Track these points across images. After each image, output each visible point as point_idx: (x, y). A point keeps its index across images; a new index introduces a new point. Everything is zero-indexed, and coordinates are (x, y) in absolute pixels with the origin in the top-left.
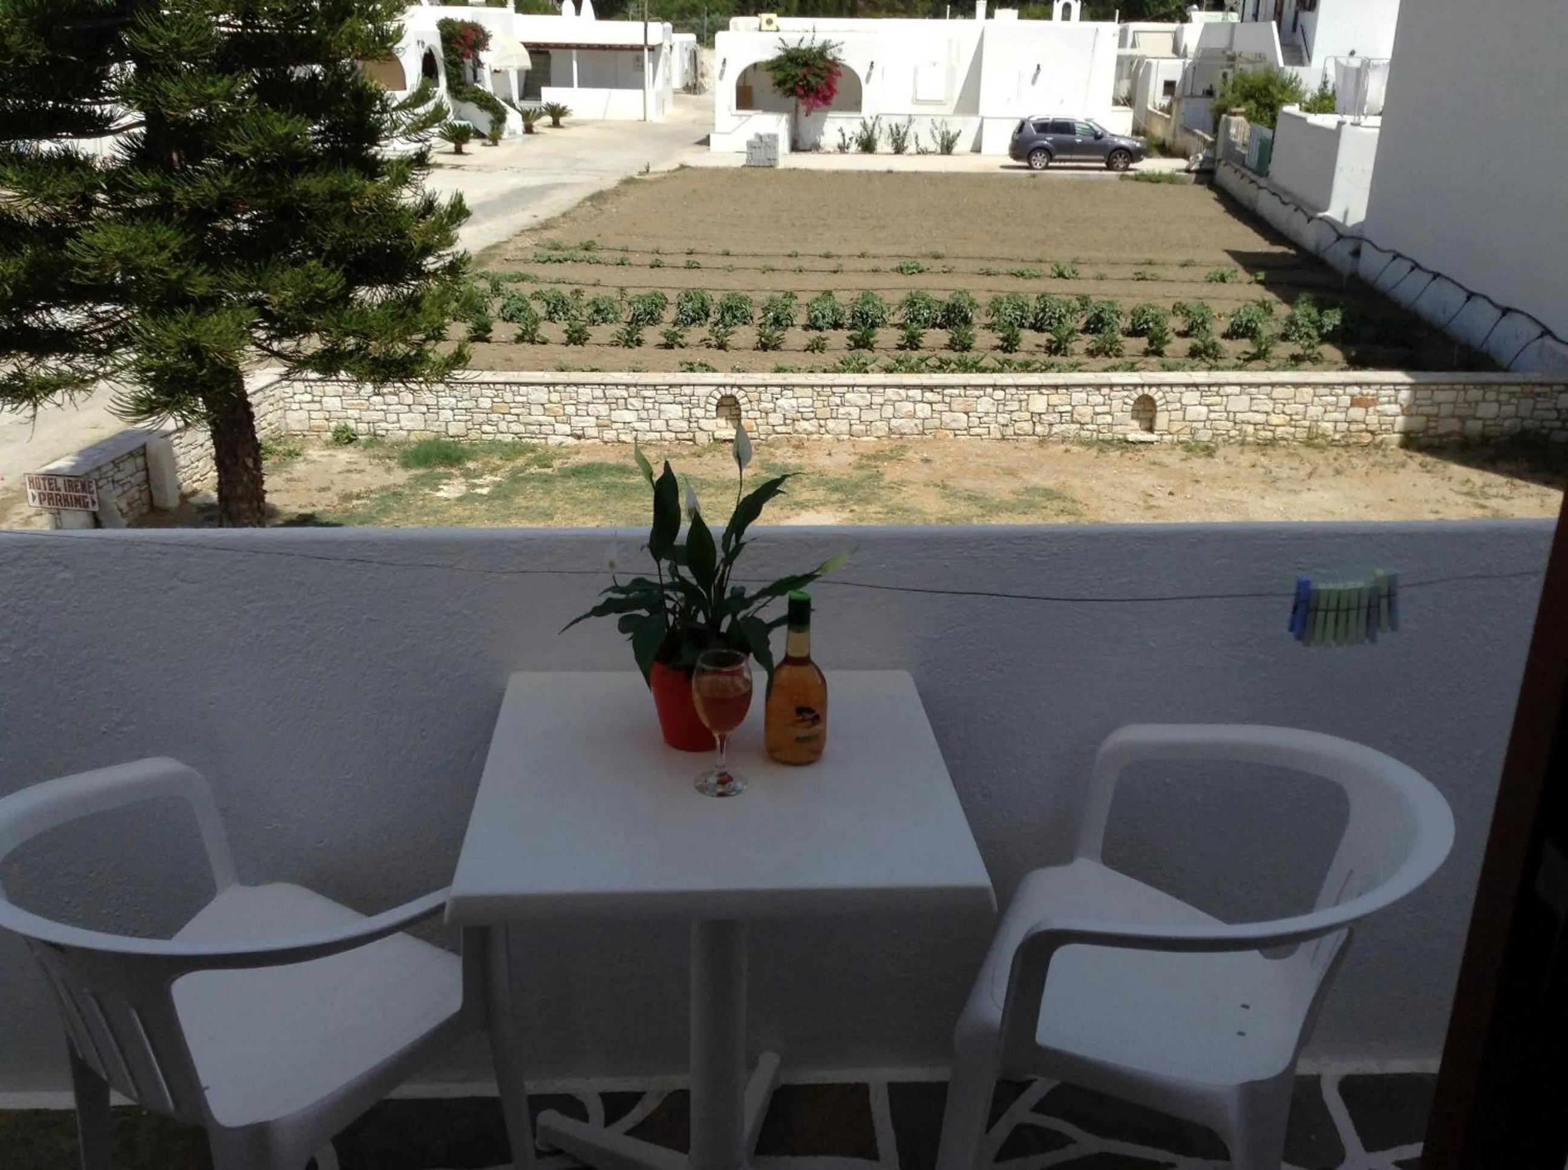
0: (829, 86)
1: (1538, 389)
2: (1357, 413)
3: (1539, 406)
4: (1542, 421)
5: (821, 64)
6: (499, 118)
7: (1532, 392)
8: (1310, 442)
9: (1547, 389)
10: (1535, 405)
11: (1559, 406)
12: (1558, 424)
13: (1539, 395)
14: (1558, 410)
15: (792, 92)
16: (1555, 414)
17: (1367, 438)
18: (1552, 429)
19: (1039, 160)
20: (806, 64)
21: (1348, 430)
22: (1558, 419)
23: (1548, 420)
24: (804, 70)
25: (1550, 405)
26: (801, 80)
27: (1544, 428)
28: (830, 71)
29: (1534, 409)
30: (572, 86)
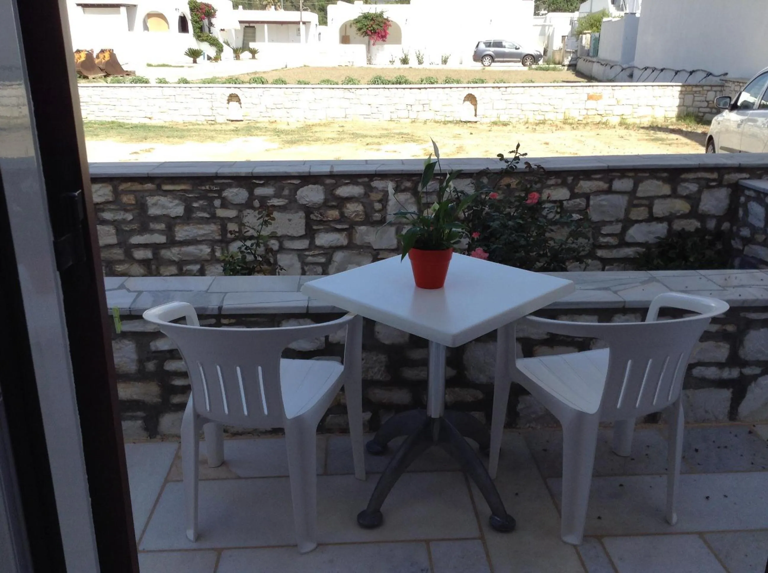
0: (385, 31)
1: (695, 89)
2: (591, 104)
3: (696, 99)
4: (699, 108)
5: (380, 20)
6: (220, 50)
7: (692, 91)
8: (565, 122)
9: (700, 89)
10: (694, 98)
11: (708, 99)
12: (708, 110)
13: (696, 92)
14: (708, 102)
15: (366, 34)
16: (705, 104)
17: (598, 119)
18: (705, 113)
19: (487, 61)
20: (372, 19)
21: (587, 114)
22: (707, 107)
23: (702, 107)
24: (372, 22)
25: (703, 99)
26: (370, 27)
27: (700, 112)
28: (385, 23)
29: (694, 101)
30: (264, 41)
